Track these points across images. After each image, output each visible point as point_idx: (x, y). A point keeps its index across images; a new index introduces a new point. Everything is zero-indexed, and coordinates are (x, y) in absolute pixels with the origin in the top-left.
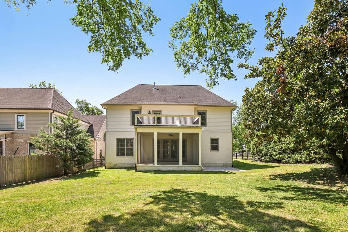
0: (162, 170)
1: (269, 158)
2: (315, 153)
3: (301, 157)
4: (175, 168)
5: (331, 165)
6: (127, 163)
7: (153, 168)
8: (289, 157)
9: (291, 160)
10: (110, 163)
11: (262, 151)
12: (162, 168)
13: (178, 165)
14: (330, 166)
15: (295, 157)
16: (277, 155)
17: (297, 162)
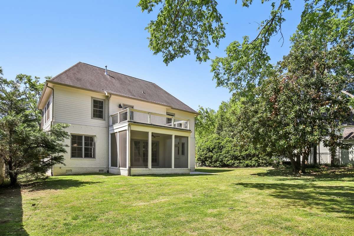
0: (156, 174)
1: (219, 163)
2: (262, 160)
3: (251, 162)
4: (168, 171)
5: (273, 167)
6: (87, 167)
7: (148, 171)
8: (240, 163)
9: (241, 165)
10: (60, 168)
11: (213, 157)
12: (157, 171)
13: (170, 169)
14: (274, 169)
15: (246, 162)
16: (228, 161)
17: (247, 166)
